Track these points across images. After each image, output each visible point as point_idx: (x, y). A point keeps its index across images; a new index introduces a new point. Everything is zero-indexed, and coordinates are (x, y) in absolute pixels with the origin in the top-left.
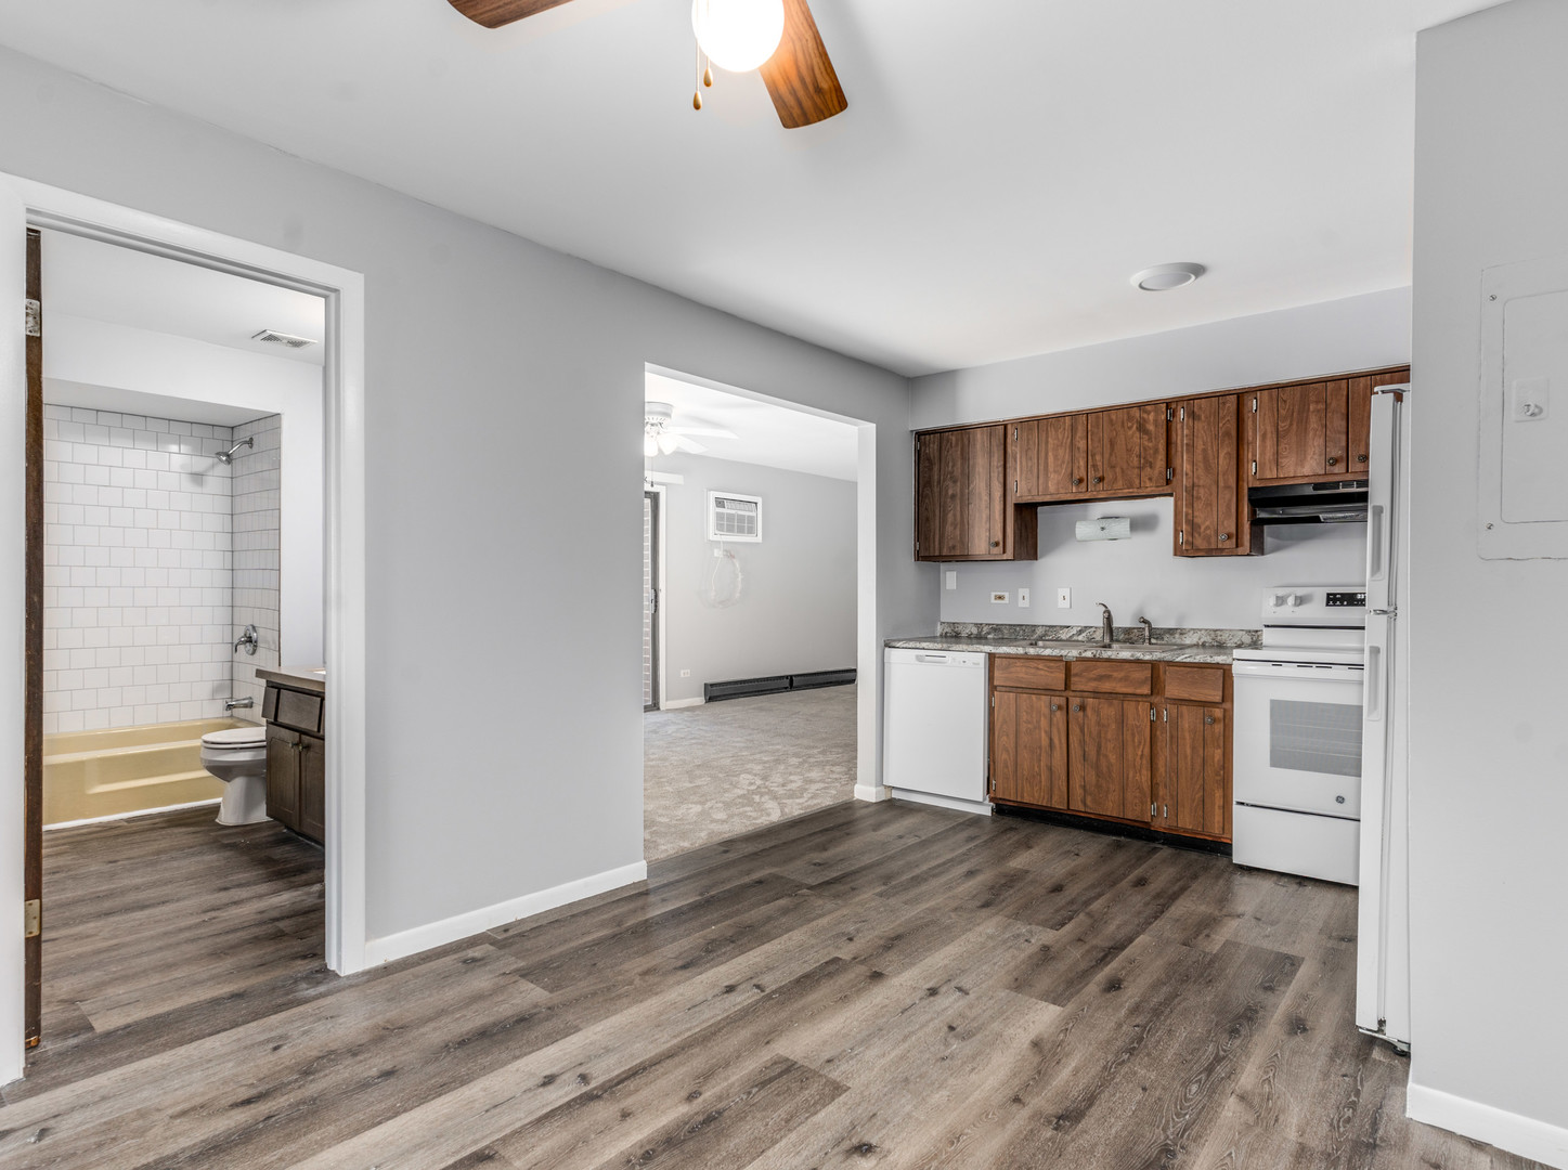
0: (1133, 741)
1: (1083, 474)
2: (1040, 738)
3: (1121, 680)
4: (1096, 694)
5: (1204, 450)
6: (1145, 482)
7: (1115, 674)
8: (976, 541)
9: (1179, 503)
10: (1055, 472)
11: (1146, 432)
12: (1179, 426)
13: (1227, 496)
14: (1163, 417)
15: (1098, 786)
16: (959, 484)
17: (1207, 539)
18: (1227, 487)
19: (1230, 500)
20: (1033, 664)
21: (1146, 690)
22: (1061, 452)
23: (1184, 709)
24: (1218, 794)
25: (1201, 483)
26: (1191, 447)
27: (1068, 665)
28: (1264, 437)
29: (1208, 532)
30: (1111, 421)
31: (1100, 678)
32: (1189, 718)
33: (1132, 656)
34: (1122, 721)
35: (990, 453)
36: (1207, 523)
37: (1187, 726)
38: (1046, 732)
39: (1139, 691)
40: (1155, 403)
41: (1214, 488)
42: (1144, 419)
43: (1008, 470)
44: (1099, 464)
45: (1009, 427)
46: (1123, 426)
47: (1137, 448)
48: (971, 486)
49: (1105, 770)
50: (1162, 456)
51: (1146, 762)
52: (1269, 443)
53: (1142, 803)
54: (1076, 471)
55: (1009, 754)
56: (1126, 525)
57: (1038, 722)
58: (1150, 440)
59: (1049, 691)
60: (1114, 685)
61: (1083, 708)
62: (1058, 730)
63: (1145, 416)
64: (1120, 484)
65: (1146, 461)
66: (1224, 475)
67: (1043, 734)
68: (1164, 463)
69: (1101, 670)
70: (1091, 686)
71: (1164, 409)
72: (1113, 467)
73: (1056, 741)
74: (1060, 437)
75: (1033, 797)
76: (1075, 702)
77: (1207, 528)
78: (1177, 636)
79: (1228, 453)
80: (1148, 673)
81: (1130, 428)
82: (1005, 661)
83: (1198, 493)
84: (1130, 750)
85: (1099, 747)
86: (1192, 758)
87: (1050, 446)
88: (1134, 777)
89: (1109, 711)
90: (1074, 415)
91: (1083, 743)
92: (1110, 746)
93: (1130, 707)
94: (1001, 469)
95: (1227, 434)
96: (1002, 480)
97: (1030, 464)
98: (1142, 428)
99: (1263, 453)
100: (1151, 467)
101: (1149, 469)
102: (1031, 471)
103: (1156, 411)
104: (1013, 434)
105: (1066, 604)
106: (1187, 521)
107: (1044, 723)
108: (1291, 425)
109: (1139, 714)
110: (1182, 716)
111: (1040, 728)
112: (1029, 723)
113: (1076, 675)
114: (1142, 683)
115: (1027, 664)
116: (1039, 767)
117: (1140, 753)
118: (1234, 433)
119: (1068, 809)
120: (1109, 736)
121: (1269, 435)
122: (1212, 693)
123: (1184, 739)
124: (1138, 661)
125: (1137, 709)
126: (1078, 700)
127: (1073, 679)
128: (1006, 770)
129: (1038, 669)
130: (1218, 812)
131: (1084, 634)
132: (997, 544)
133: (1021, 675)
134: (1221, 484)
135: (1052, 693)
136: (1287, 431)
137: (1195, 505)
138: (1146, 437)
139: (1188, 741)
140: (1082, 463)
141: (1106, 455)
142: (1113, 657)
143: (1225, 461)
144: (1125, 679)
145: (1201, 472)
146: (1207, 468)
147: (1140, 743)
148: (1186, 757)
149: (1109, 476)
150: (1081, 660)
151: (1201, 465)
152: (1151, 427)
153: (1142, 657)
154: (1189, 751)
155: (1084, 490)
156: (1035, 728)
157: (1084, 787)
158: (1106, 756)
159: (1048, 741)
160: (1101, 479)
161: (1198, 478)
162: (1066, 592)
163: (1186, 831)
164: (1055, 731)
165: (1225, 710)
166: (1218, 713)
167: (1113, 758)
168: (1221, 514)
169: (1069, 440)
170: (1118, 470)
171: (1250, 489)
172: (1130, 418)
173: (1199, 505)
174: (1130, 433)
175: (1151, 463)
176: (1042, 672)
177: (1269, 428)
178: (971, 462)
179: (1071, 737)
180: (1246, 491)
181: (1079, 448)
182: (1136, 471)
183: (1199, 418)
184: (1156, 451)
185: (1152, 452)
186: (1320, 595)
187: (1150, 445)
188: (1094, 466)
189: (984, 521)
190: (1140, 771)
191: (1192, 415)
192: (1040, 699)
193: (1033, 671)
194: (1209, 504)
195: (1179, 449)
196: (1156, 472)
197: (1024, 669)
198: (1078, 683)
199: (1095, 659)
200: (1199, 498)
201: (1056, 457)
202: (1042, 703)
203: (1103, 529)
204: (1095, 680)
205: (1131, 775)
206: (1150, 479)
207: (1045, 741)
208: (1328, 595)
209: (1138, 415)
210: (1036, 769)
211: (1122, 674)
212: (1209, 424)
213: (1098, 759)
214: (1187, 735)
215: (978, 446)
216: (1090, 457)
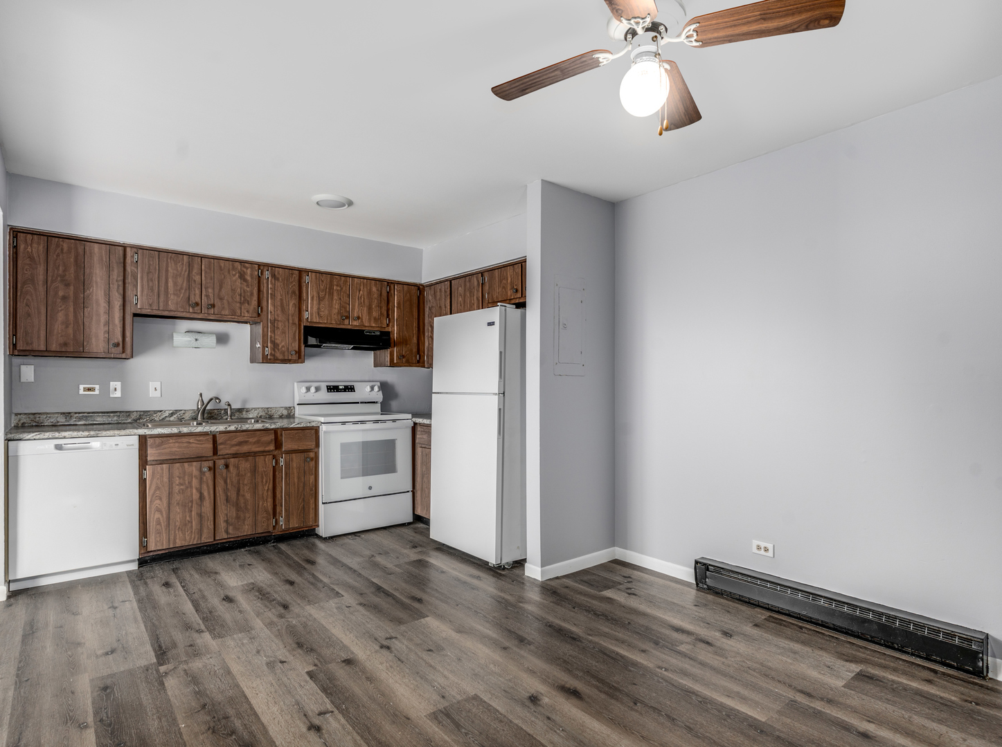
0: (262, 481)
1: (198, 300)
2: (192, 495)
3: (255, 443)
4: (235, 456)
5: (281, 300)
6: (244, 313)
7: (251, 440)
8: (94, 340)
9: (265, 329)
10: (174, 294)
11: (245, 280)
12: (265, 281)
13: (294, 329)
14: (256, 273)
15: (238, 518)
16: (72, 288)
17: (283, 353)
18: (294, 324)
19: (295, 332)
20: (185, 440)
21: (272, 447)
22: (180, 280)
23: (294, 456)
24: (312, 501)
25: (280, 319)
26: (273, 296)
27: (214, 437)
28: (312, 298)
29: (283, 349)
30: (220, 267)
31: (240, 444)
32: (296, 460)
33: (263, 426)
34: (254, 470)
35: (109, 269)
36: (283, 344)
37: (295, 465)
38: (197, 489)
39: (267, 449)
40: (252, 263)
41: (287, 323)
42: (244, 271)
43: (127, 285)
44: (211, 295)
45: (128, 250)
46: (229, 272)
47: (239, 289)
48: (88, 292)
49: (242, 505)
50: (255, 298)
51: (270, 493)
52: (315, 302)
53: (268, 520)
54: (192, 297)
55: (162, 514)
56: (213, 339)
57: (190, 483)
58: (247, 286)
59: (199, 458)
60: (250, 447)
61: (227, 466)
62: (208, 486)
63: (245, 270)
64: (227, 312)
65: (245, 300)
66: (292, 316)
67: (194, 491)
68: (256, 303)
69: (240, 438)
70: (234, 450)
71: (257, 268)
72: (221, 299)
73: (206, 494)
74: (179, 269)
75: (185, 540)
76: (220, 463)
77: (283, 346)
78: (244, 413)
79: (294, 304)
80: (272, 437)
81: (234, 275)
82: (158, 440)
83: (277, 324)
84: (260, 488)
85: (238, 491)
86: (298, 484)
87: (170, 275)
88: (263, 504)
89: (245, 465)
90: (192, 256)
91: (226, 490)
92: (246, 488)
93: (260, 460)
94: (121, 283)
95: (294, 292)
96: (122, 292)
97: (151, 284)
98: (242, 276)
99: (312, 308)
100: (248, 304)
101: (247, 305)
102: (152, 290)
103: (252, 268)
104: (133, 257)
105: (158, 394)
106: (272, 342)
107: (195, 482)
108: (325, 295)
109: (265, 464)
110: (292, 461)
111: (191, 487)
112: (182, 484)
113: (221, 444)
114: (269, 443)
115: (179, 441)
116: (191, 516)
117: (266, 488)
118: (297, 293)
119: (215, 540)
120: (246, 482)
121: (315, 298)
122: (310, 443)
123: (293, 473)
124: (267, 430)
125: (265, 460)
126: (223, 461)
127: (219, 447)
128: (158, 527)
129: (190, 443)
130: (312, 512)
131: (175, 416)
132: (117, 345)
133: (174, 449)
134: (291, 321)
135: (200, 459)
136: (324, 298)
137: (276, 332)
138: (245, 284)
139: (296, 474)
140: (198, 292)
141: (217, 291)
142: (250, 428)
143: (291, 307)
144: (258, 442)
145: (279, 312)
146: (283, 310)
147: (266, 482)
148: (294, 484)
149: (218, 303)
150: (221, 432)
151: (279, 308)
152: (248, 278)
153: (269, 427)
154: (296, 480)
155: (199, 311)
156: (187, 488)
157: (227, 522)
158: (243, 496)
159: (198, 495)
160: (213, 306)
161: (278, 315)
162: (158, 385)
163: (293, 529)
164: (205, 487)
165: (316, 453)
166: (312, 455)
167: (248, 496)
168: (289, 339)
169: (187, 273)
170: (225, 301)
171: (305, 327)
172: (234, 268)
173: (278, 332)
174: (234, 278)
175: (248, 301)
176: (194, 445)
177: (315, 294)
178: (87, 271)
179: (217, 488)
180: (302, 327)
181: (195, 281)
182: (238, 305)
183: (278, 279)
184: (252, 294)
185: (249, 294)
186: (323, 386)
187: (248, 289)
188: (207, 296)
189: (102, 324)
190: (267, 500)
191: (274, 276)
192: (192, 465)
193: (185, 445)
194: (284, 332)
195: (265, 296)
196: (252, 308)
197: (177, 445)
198: (223, 450)
199: (236, 431)
200: (278, 328)
201: (175, 284)
202: (193, 468)
203: (196, 340)
204: (236, 445)
205: (261, 503)
206: (248, 312)
207: (196, 495)
208: (327, 386)
209: (239, 268)
210: (188, 518)
211: (255, 439)
212: (284, 284)
213: (238, 499)
214: (295, 471)
215: (96, 258)
216: (203, 289)
